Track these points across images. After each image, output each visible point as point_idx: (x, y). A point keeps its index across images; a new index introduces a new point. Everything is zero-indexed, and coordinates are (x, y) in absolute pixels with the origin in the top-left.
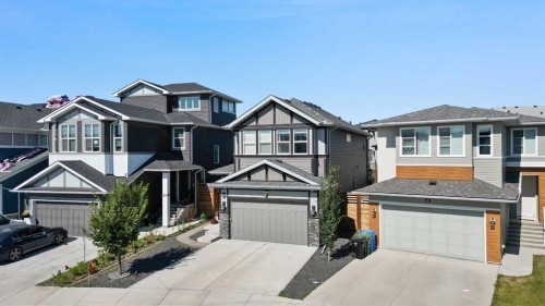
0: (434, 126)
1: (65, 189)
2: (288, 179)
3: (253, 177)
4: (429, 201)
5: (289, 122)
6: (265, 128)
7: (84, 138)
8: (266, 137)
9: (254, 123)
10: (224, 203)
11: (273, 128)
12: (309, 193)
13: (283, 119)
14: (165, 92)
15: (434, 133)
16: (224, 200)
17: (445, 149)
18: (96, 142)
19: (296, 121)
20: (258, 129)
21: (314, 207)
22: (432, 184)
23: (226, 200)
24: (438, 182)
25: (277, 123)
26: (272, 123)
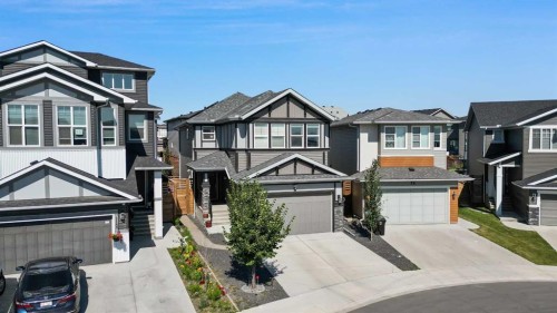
0: (409, 125)
1: (48, 201)
2: (316, 172)
3: (281, 171)
4: (413, 183)
5: (303, 116)
6: (278, 121)
7: (56, 126)
8: (279, 130)
9: (267, 116)
11: (287, 121)
12: (335, 184)
13: (297, 112)
14: (90, 64)
15: (409, 131)
17: (417, 143)
18: (79, 132)
19: (309, 116)
20: (271, 122)
21: (339, 197)
22: (412, 170)
24: (416, 169)
25: (291, 116)
26: (285, 116)
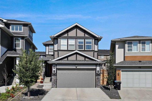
0: (140, 40)
2: (86, 59)
3: (69, 58)
5: (83, 36)
6: (72, 38)
8: (72, 42)
9: (66, 35)
10: (54, 71)
11: (76, 38)
12: (96, 65)
13: (80, 34)
16: (54, 69)
19: (86, 35)
20: (68, 38)
21: (98, 71)
22: (140, 62)
23: (55, 70)
25: (78, 36)
26: (75, 36)
